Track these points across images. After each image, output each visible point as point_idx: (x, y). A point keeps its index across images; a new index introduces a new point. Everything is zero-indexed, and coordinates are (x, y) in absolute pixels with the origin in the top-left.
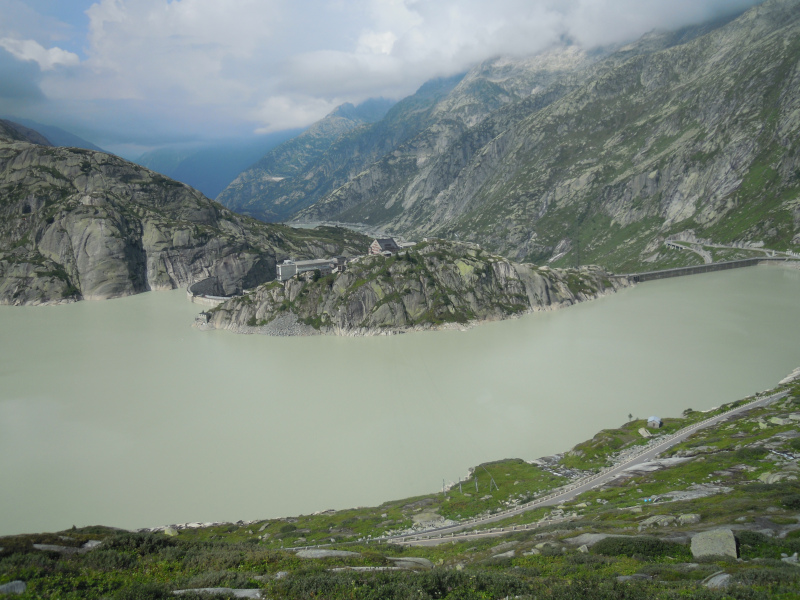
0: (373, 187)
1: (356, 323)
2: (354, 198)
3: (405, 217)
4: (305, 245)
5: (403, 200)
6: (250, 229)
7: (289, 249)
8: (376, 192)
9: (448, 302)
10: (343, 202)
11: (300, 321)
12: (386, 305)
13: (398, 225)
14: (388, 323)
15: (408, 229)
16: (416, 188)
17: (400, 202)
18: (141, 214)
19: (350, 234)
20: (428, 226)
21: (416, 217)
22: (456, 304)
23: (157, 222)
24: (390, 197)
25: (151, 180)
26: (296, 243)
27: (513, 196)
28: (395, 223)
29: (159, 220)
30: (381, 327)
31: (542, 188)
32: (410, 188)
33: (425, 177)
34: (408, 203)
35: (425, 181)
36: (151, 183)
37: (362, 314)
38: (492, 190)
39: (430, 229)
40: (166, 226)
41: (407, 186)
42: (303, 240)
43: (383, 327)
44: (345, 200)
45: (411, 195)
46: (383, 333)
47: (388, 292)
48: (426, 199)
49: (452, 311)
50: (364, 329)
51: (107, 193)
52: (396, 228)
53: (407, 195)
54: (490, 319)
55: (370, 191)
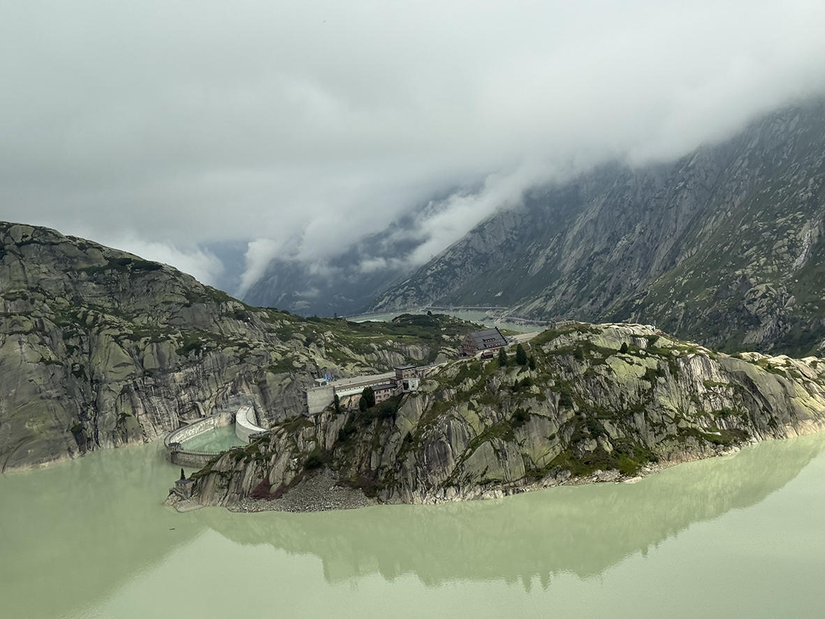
0: (508, 240)
1: (437, 480)
2: (476, 263)
3: (562, 287)
4: (371, 351)
5: (559, 259)
6: (278, 331)
7: (344, 361)
8: (513, 250)
9: (597, 433)
10: (458, 270)
11: (341, 483)
12: (488, 444)
13: (551, 303)
14: (490, 476)
15: (569, 307)
16: (581, 234)
17: (553, 262)
18: (90, 319)
19: (453, 325)
20: (602, 300)
21: (580, 285)
22: (614, 434)
23: (117, 332)
24: (537, 255)
25: (106, 263)
26: (357, 349)
27: (748, 235)
28: (546, 301)
29: (120, 328)
30: (481, 484)
31: (799, 215)
32: (570, 236)
33: (594, 215)
34: (568, 265)
35: (594, 222)
36: (106, 268)
37: (446, 462)
38: (709, 227)
39: (606, 304)
40: (130, 337)
41: (564, 233)
42: (369, 341)
43: (485, 484)
44: (461, 267)
45: (572, 249)
46: (487, 495)
47: (489, 422)
48: (597, 254)
49: (609, 448)
50: (452, 491)
51: (32, 290)
52: (549, 309)
53: (566, 250)
54: (680, 459)
55: (501, 247)
